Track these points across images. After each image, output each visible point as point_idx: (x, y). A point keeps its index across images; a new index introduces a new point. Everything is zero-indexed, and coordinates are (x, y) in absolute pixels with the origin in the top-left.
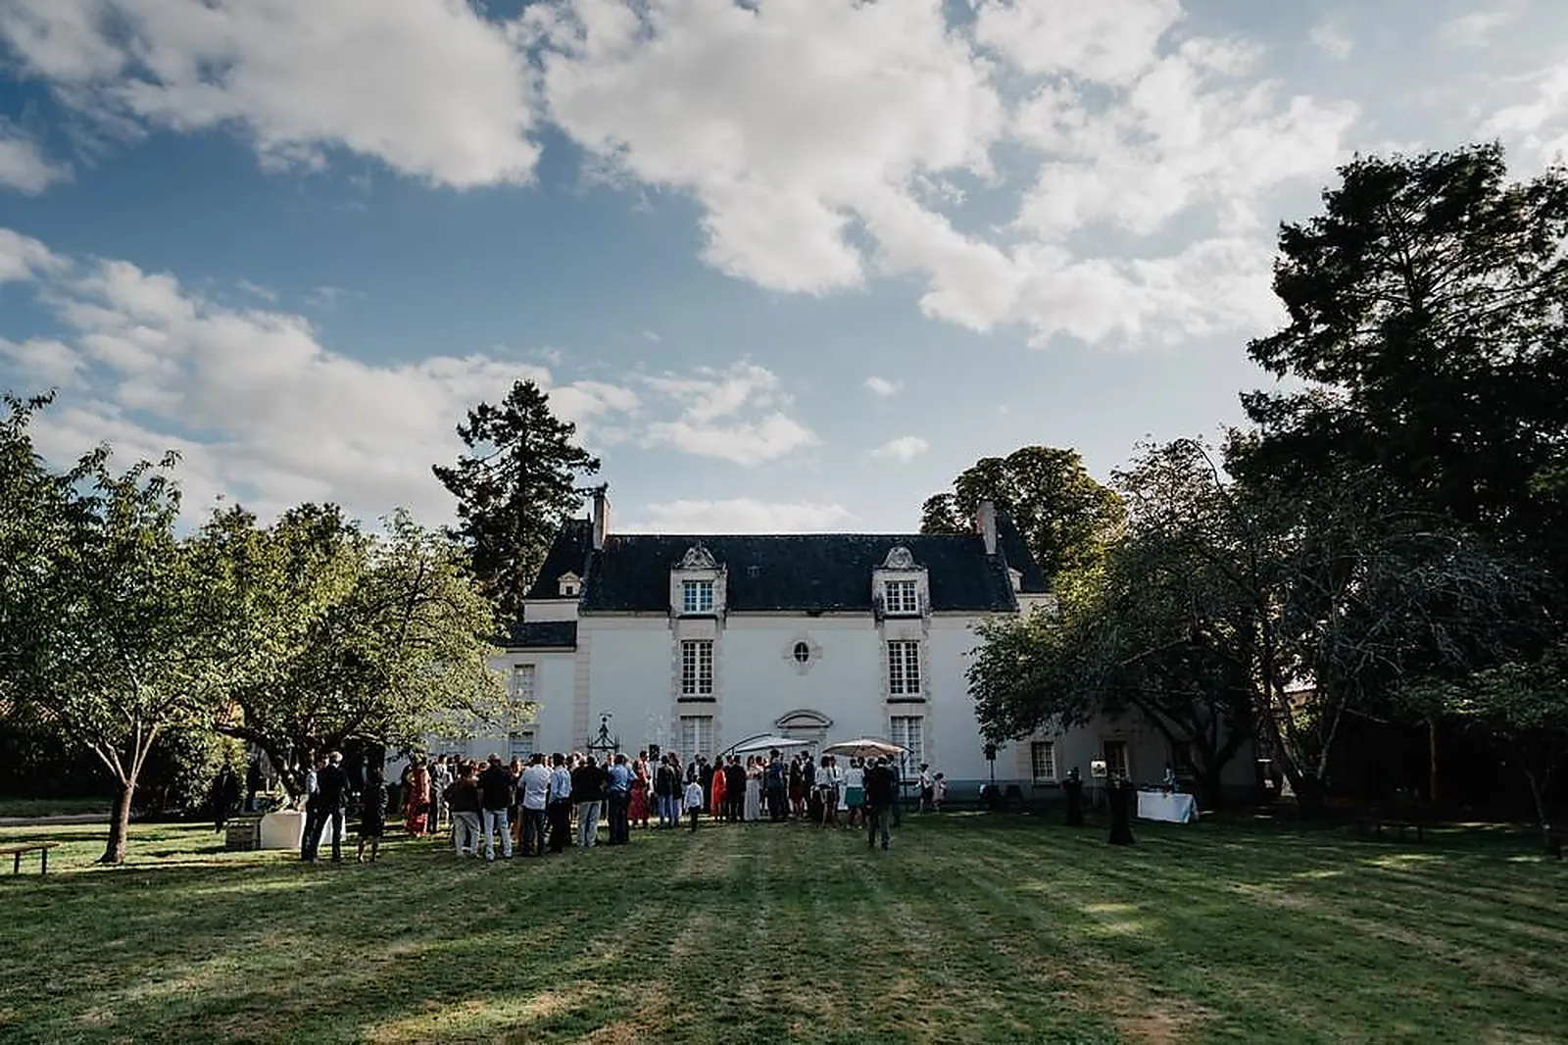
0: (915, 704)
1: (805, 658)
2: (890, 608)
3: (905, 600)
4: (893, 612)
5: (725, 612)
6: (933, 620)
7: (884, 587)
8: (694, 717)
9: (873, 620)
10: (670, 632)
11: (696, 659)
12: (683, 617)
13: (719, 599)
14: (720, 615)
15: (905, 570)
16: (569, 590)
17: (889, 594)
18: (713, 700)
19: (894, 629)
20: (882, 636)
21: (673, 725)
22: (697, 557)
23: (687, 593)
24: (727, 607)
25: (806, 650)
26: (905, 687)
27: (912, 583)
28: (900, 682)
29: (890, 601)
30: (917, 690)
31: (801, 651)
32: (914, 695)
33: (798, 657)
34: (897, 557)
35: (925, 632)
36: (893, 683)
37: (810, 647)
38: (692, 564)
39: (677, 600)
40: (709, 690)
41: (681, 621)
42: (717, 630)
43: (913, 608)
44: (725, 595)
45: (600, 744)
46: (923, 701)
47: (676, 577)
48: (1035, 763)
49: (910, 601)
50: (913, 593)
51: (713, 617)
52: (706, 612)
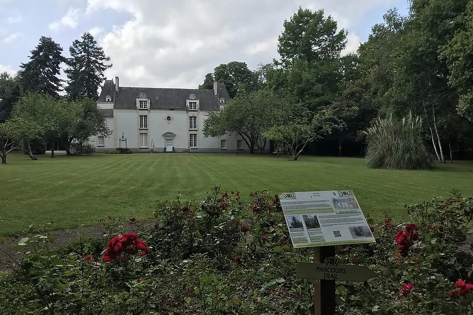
0: (195, 131)
1: (170, 120)
2: (190, 109)
3: (194, 107)
4: (191, 110)
5: (150, 108)
6: (200, 112)
7: (189, 103)
8: (143, 133)
9: (186, 112)
10: (137, 113)
11: (143, 119)
12: (139, 110)
13: (148, 105)
14: (149, 109)
15: (194, 100)
16: (109, 100)
17: (190, 105)
18: (148, 130)
19: (191, 114)
20: (188, 115)
21: (138, 135)
22: (143, 95)
23: (140, 104)
25: (170, 118)
26: (193, 127)
27: (196, 103)
28: (192, 126)
29: (190, 107)
30: (196, 128)
31: (169, 118)
33: (168, 120)
34: (192, 96)
35: (198, 115)
36: (190, 126)
38: (142, 97)
39: (138, 105)
40: (146, 127)
42: (148, 113)
43: (196, 109)
44: (150, 104)
45: (122, 139)
46: (197, 131)
47: (138, 100)
48: (222, 145)
49: (195, 107)
50: (196, 105)
51: (147, 110)
52: (145, 108)
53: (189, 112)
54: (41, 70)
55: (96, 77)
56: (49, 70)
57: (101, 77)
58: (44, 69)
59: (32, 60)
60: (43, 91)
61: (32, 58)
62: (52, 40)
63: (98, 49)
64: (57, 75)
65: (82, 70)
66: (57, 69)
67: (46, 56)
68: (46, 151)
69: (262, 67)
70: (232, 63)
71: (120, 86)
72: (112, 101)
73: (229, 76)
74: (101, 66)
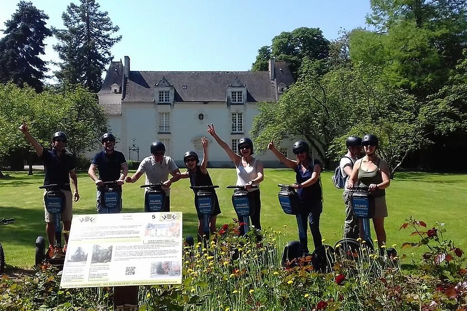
0: (240, 135)
1: (202, 118)
3: (238, 98)
4: (234, 102)
5: (174, 102)
6: (248, 105)
7: (231, 93)
8: (163, 139)
9: (227, 105)
10: (155, 109)
11: (164, 118)
12: (158, 104)
13: (171, 98)
14: (172, 104)
15: (238, 87)
16: (116, 90)
17: (233, 96)
18: (170, 133)
19: (234, 109)
20: (229, 110)
22: (164, 82)
23: (160, 95)
24: (174, 100)
25: (202, 116)
26: (237, 129)
27: (241, 92)
28: (236, 127)
29: (233, 98)
30: (241, 130)
31: (201, 117)
32: (240, 132)
34: (235, 82)
35: (245, 109)
36: (233, 127)
37: (204, 114)
38: (162, 85)
39: (156, 97)
40: (169, 130)
41: (158, 105)
42: (171, 109)
43: (241, 101)
44: (173, 96)
45: (133, 148)
46: (243, 134)
47: (156, 90)
49: (240, 98)
50: (241, 95)
51: (170, 104)
52: (167, 102)
53: (231, 106)
54: (19, 49)
55: (99, 57)
56: (29, 48)
57: (107, 56)
58: (22, 47)
59: (6, 35)
60: (20, 79)
61: (6, 32)
62: (33, 5)
63: (103, 15)
64: (40, 56)
65: (80, 47)
66: (41, 47)
67: (25, 29)
68: (25, 166)
69: (345, 35)
70: (300, 29)
71: (130, 70)
72: (120, 93)
73: (294, 50)
74: (107, 40)
